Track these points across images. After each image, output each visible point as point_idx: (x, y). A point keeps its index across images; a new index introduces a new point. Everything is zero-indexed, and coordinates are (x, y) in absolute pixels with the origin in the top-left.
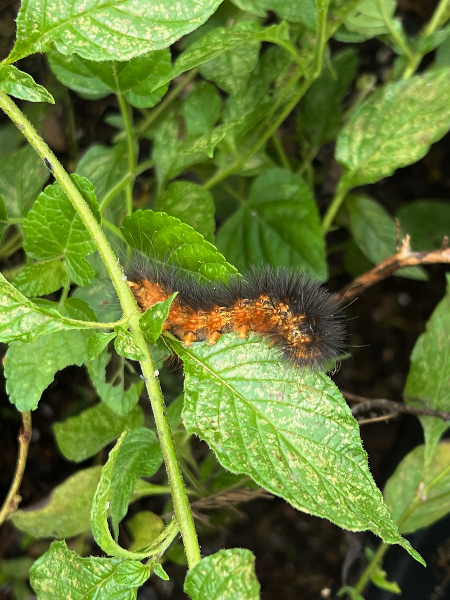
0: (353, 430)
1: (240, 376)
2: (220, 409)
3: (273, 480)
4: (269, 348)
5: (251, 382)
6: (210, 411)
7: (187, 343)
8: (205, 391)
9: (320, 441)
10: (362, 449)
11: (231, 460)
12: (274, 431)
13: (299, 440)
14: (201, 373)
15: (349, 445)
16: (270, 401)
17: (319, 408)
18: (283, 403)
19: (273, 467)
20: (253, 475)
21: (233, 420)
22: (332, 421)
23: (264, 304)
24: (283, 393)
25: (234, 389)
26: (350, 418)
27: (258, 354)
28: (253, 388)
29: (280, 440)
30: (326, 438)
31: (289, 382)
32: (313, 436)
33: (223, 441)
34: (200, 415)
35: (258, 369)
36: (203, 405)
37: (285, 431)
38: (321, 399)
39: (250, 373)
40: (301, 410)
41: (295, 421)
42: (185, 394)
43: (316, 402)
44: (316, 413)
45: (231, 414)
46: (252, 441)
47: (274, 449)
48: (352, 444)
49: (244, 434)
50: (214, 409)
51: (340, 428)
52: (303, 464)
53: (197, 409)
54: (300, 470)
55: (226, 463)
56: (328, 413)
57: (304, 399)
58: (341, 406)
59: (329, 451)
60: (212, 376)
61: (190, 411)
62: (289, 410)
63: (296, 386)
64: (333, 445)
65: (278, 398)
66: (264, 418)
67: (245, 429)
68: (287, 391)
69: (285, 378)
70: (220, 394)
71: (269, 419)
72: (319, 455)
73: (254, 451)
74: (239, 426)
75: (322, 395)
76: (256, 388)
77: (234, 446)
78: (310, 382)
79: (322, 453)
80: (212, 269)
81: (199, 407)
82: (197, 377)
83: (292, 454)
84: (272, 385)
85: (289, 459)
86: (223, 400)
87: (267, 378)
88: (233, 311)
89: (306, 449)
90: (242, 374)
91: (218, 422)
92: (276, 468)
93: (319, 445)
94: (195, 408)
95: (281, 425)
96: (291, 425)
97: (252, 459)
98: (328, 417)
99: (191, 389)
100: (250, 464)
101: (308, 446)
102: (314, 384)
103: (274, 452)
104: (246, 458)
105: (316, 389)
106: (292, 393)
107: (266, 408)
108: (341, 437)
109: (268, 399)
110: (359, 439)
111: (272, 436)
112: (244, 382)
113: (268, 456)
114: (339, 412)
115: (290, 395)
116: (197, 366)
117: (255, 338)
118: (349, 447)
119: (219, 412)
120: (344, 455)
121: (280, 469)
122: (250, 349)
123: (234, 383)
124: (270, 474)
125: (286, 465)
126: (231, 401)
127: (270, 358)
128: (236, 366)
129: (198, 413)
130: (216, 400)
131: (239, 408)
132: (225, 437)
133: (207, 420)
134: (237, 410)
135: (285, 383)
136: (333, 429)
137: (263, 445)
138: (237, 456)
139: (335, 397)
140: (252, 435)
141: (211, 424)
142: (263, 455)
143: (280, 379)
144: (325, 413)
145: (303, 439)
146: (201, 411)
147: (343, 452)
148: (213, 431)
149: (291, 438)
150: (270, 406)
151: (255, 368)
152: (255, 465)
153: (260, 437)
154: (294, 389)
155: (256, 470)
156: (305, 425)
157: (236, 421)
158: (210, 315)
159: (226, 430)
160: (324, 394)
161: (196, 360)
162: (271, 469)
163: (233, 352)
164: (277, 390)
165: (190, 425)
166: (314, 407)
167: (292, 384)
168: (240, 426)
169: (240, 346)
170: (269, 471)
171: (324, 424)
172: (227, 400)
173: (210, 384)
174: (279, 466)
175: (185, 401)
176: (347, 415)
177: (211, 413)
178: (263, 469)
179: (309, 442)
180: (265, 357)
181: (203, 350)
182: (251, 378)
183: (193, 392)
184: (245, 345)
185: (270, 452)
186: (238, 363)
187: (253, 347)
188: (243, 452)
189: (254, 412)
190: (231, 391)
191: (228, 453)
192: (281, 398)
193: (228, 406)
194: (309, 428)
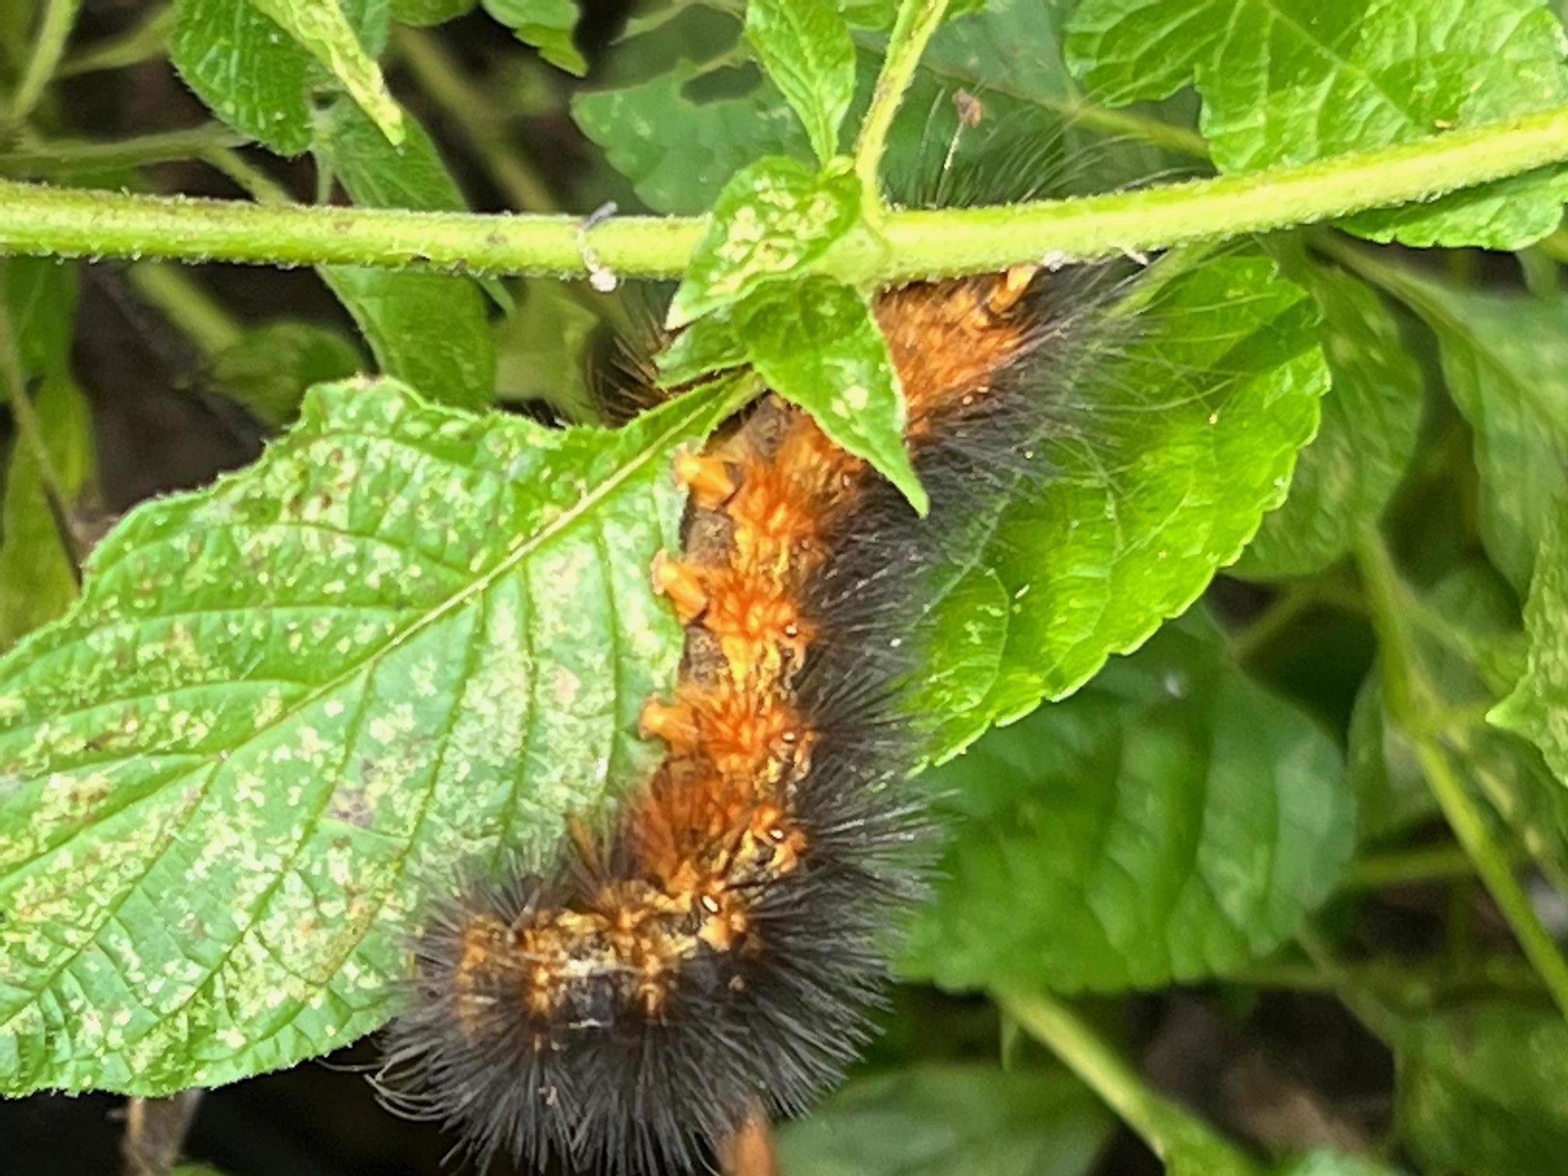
0: (131, 1069)
1: (487, 659)
2: (370, 542)
3: (20, 705)
4: (567, 816)
5: (446, 700)
6: (376, 501)
7: (690, 467)
8: (463, 496)
9: (120, 921)
10: (41, 1084)
11: (152, 549)
12: (213, 745)
13: (152, 837)
14: (545, 497)
15: (73, 1036)
16: (347, 757)
17: (259, 954)
18: (320, 810)
19: (69, 709)
20: (60, 630)
21: (310, 589)
22: (191, 991)
23: (759, 842)
24: (366, 823)
25: (439, 619)
26: (180, 1075)
27: (556, 760)
28: (419, 703)
29: (175, 760)
30: (126, 948)
31: (401, 860)
32: (153, 898)
33: (236, 531)
34: (371, 457)
35: (495, 746)
36: (406, 477)
37: (205, 791)
38: (296, 974)
39: (488, 709)
40: (271, 878)
41: (233, 839)
42: (474, 418)
43: (287, 949)
44: (240, 937)
45: (338, 586)
46: (199, 649)
47: (141, 728)
48: (74, 1049)
49: (240, 621)
50: (378, 520)
51: (153, 1018)
52: (45, 832)
53: (399, 447)
54: (26, 813)
55: (144, 527)
56: (228, 987)
57: (317, 901)
58: (244, 1049)
59: (72, 946)
60: (520, 538)
61: (400, 420)
62: (288, 829)
63: (380, 882)
64: (92, 967)
65: (348, 794)
66: (283, 715)
67: (257, 631)
68: (366, 842)
69: (424, 847)
70: (435, 557)
71: (272, 735)
72: (65, 902)
73: (160, 648)
74: (279, 604)
75: (309, 982)
76: (416, 712)
77: (202, 573)
78: (377, 945)
79: (71, 915)
80: (976, 639)
81: (408, 457)
82: (535, 479)
83: (103, 794)
84: (409, 785)
85: (83, 778)
86: (405, 564)
87: (444, 771)
88: (768, 701)
89: (103, 857)
90: (492, 674)
91: (318, 525)
92: (62, 719)
93: (105, 913)
94: (407, 440)
95: (233, 780)
96: (220, 819)
97: (127, 631)
98: (211, 979)
99: (491, 444)
100: (112, 622)
101: (117, 868)
102: (363, 959)
103: (132, 725)
104: (137, 611)
105: (340, 963)
106: (354, 860)
107: (321, 735)
108: (113, 1009)
109: (355, 755)
110: (87, 1082)
111: (199, 732)
112: (455, 673)
113: (120, 698)
114: (220, 1035)
115: (348, 851)
116: (581, 484)
117: (630, 767)
118: (65, 1033)
119: (359, 534)
120: (38, 998)
121: (54, 736)
122: (589, 731)
123: (465, 624)
124: (46, 697)
125: (65, 764)
126: (393, 595)
127: (527, 806)
128: (531, 653)
129: (381, 449)
130: (412, 534)
131: (352, 621)
132: (251, 541)
133: (339, 479)
134: (346, 613)
135: (404, 842)
136: (155, 986)
137: (171, 688)
138: (156, 576)
139: (286, 1034)
140: (224, 653)
141: (319, 491)
142: (131, 682)
143: (425, 827)
144: (231, 975)
145: (151, 855)
146: (388, 463)
147: (50, 1001)
148: (287, 498)
149: (168, 808)
150: (326, 754)
151: (500, 734)
152: (102, 641)
153: (205, 682)
154: (367, 871)
155: (79, 644)
156: (204, 875)
157: (300, 597)
158: (782, 598)
159: (275, 551)
160: (311, 990)
161: (606, 486)
162: (63, 702)
163: (596, 659)
164: (385, 799)
165: (340, 407)
166: (267, 936)
167: (391, 869)
168: (280, 614)
169: (612, 695)
170: (59, 694)
171: (189, 957)
172: (403, 582)
173: (488, 524)
174: (65, 736)
175: (446, 411)
176: (201, 1064)
177: (367, 500)
178: (75, 673)
179: (130, 875)
180: (536, 786)
181: (641, 530)
182: (464, 702)
183: (474, 450)
184: (609, 719)
185: (136, 711)
186: (545, 666)
187: (595, 752)
188: (166, 604)
189: (319, 682)
190: (431, 606)
191: (181, 542)
192: (345, 805)
193: (373, 580)
194: (189, 888)
